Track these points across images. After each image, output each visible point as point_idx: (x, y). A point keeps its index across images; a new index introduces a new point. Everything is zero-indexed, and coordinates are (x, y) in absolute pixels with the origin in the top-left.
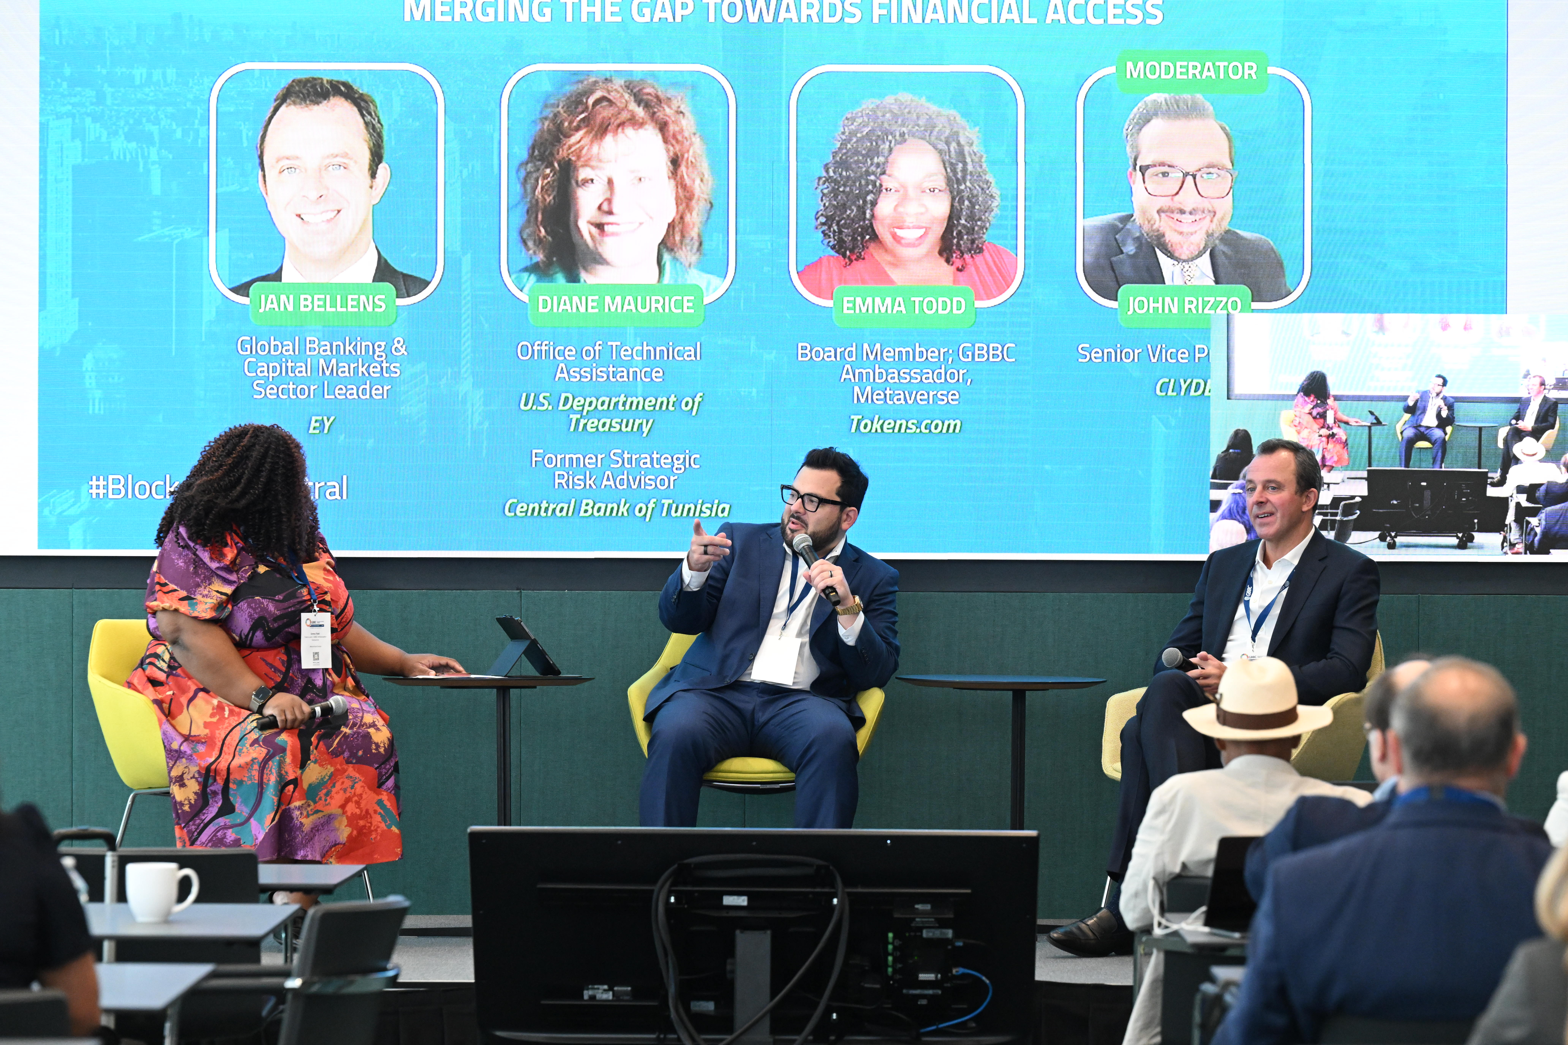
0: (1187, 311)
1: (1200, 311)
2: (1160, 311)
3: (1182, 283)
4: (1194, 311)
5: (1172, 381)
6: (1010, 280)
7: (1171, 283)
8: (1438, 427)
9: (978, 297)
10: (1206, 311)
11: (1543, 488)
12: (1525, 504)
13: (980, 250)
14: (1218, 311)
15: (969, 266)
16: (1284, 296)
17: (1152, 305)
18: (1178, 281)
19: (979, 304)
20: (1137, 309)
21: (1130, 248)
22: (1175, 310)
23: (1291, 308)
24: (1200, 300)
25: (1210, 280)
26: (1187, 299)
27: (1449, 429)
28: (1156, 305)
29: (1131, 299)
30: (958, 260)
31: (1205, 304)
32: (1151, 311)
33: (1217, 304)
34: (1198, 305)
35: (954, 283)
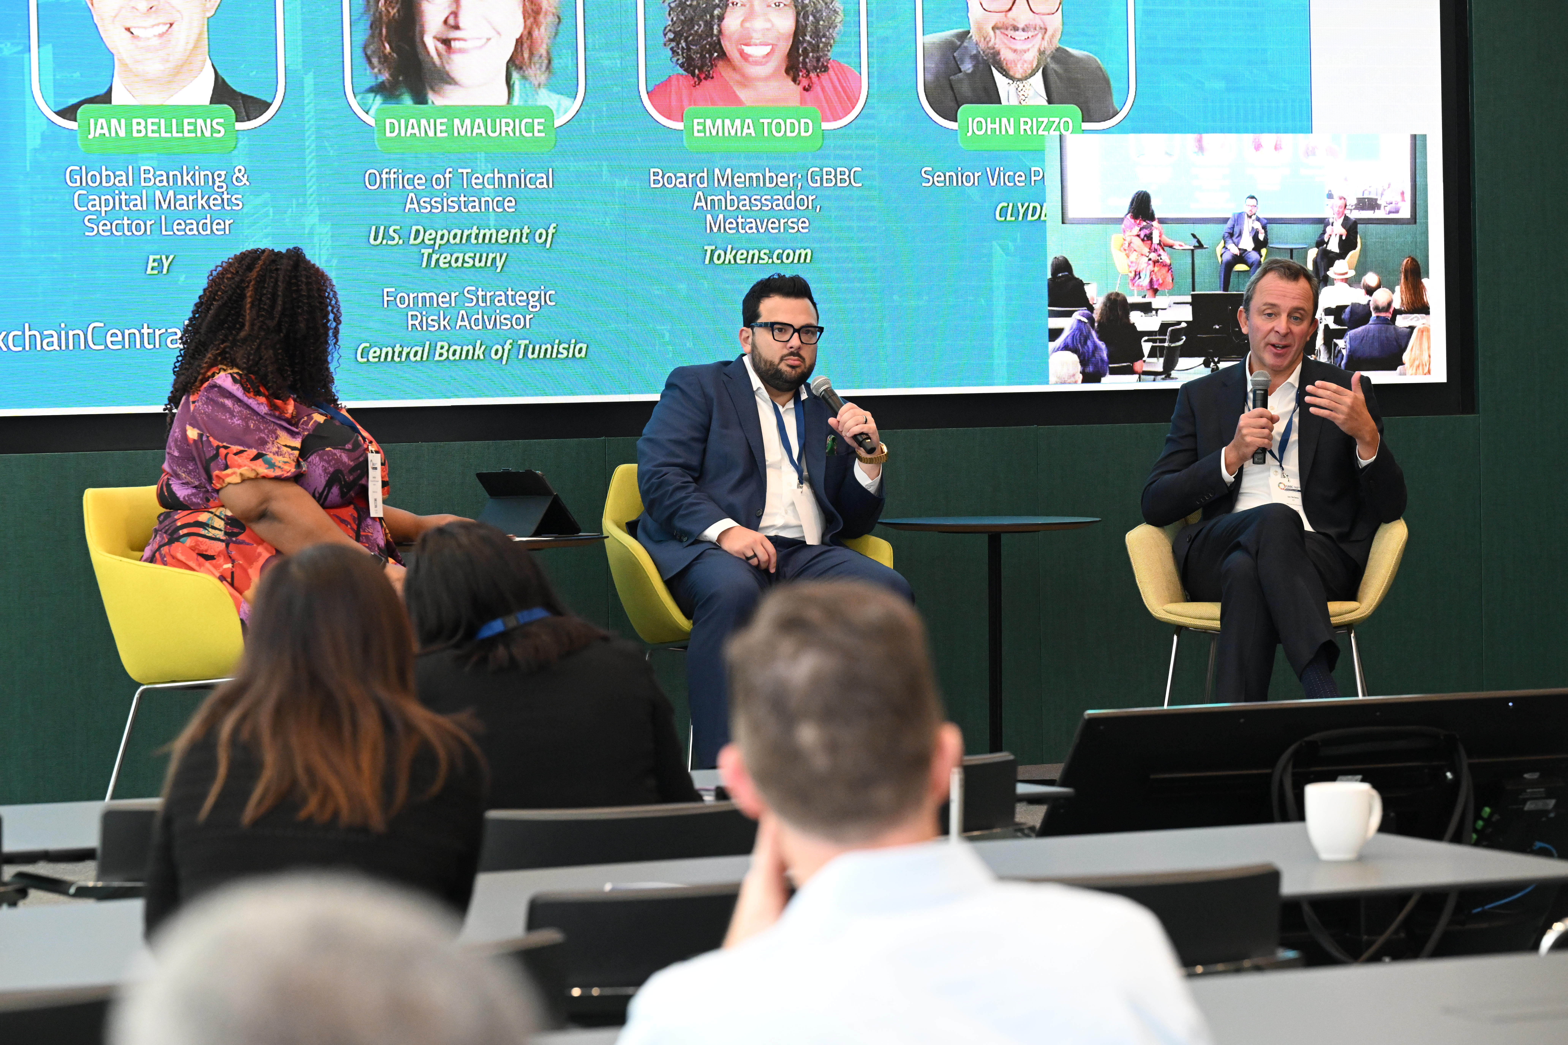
0: (1022, 132)
1: (1035, 132)
2: (998, 132)
3: (1017, 103)
4: (1029, 132)
5: (1011, 205)
6: (854, 101)
7: (1007, 104)
8: (1254, 249)
9: (825, 119)
10: (1040, 132)
11: (1348, 310)
12: (1333, 326)
13: (825, 69)
14: (1051, 131)
15: (815, 86)
16: (1111, 116)
17: (990, 126)
18: (1014, 101)
19: (826, 126)
20: (975, 130)
21: (967, 67)
22: (1011, 132)
23: (1119, 129)
24: (1034, 120)
25: (1043, 100)
26: (1022, 120)
27: (1264, 251)
28: (993, 126)
29: (970, 120)
30: (804, 79)
31: (1039, 124)
32: (989, 132)
33: (1050, 124)
34: (1032, 125)
35: (801, 104)
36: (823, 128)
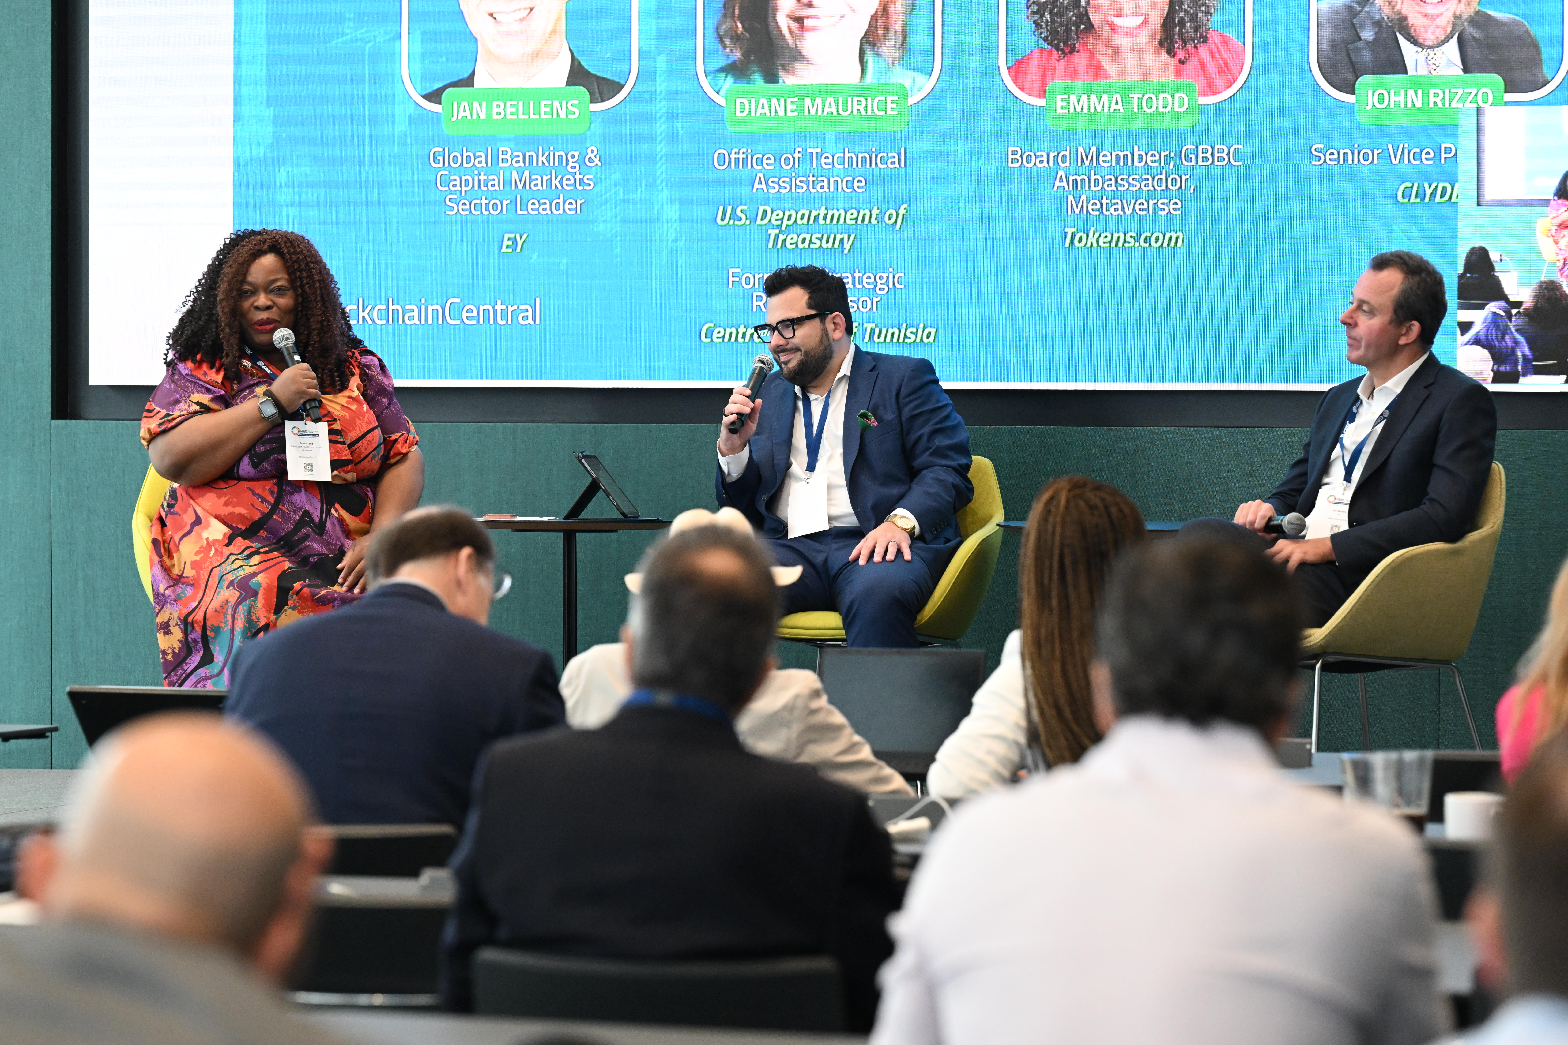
0: (1432, 105)
1: (1447, 105)
2: (1402, 105)
3: (1426, 73)
4: (1440, 105)
5: (1416, 185)
6: (1236, 73)
7: (1415, 73)
9: (1202, 93)
10: (1453, 105)
13: (1204, 39)
14: (1467, 104)
15: (1192, 58)
16: (1540, 85)
17: (1393, 98)
18: (1423, 71)
19: (1203, 100)
20: (1376, 104)
21: (1369, 34)
22: (1418, 104)
23: (1550, 100)
24: (1447, 91)
25: (1458, 70)
26: (1432, 91)
28: (1397, 98)
29: (1370, 92)
30: (1180, 51)
31: (1452, 96)
32: (1392, 105)
33: (1465, 96)
34: (1444, 97)
35: (1176, 78)
36: (1200, 102)
